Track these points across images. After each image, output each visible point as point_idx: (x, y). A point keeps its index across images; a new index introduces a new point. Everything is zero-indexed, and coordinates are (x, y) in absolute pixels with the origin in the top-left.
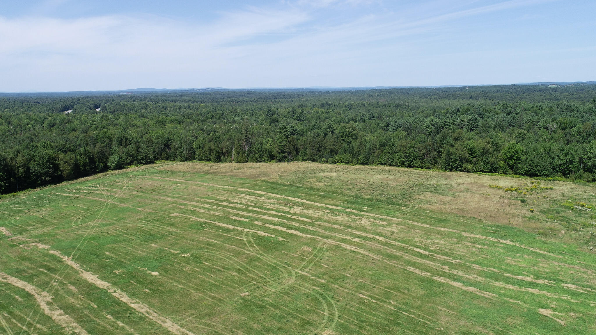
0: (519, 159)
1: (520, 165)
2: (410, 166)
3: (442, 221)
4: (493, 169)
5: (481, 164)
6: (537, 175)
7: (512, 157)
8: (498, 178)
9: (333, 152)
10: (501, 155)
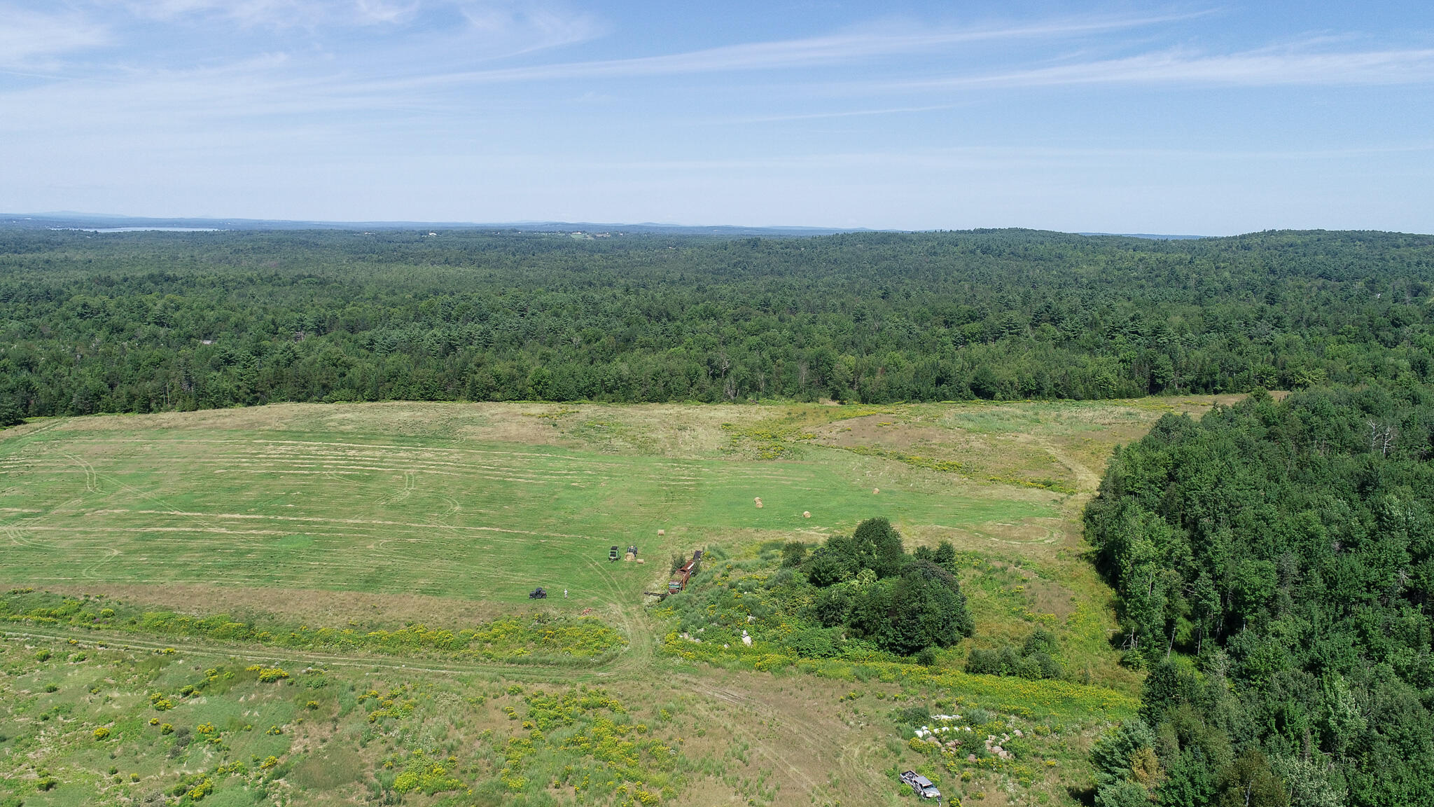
0: (546, 384)
1: (547, 391)
2: (431, 399)
3: (493, 447)
4: (522, 397)
5: (509, 392)
6: (564, 400)
7: (539, 382)
8: (528, 405)
9: (326, 389)
10: (528, 381)
